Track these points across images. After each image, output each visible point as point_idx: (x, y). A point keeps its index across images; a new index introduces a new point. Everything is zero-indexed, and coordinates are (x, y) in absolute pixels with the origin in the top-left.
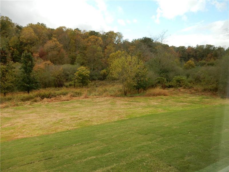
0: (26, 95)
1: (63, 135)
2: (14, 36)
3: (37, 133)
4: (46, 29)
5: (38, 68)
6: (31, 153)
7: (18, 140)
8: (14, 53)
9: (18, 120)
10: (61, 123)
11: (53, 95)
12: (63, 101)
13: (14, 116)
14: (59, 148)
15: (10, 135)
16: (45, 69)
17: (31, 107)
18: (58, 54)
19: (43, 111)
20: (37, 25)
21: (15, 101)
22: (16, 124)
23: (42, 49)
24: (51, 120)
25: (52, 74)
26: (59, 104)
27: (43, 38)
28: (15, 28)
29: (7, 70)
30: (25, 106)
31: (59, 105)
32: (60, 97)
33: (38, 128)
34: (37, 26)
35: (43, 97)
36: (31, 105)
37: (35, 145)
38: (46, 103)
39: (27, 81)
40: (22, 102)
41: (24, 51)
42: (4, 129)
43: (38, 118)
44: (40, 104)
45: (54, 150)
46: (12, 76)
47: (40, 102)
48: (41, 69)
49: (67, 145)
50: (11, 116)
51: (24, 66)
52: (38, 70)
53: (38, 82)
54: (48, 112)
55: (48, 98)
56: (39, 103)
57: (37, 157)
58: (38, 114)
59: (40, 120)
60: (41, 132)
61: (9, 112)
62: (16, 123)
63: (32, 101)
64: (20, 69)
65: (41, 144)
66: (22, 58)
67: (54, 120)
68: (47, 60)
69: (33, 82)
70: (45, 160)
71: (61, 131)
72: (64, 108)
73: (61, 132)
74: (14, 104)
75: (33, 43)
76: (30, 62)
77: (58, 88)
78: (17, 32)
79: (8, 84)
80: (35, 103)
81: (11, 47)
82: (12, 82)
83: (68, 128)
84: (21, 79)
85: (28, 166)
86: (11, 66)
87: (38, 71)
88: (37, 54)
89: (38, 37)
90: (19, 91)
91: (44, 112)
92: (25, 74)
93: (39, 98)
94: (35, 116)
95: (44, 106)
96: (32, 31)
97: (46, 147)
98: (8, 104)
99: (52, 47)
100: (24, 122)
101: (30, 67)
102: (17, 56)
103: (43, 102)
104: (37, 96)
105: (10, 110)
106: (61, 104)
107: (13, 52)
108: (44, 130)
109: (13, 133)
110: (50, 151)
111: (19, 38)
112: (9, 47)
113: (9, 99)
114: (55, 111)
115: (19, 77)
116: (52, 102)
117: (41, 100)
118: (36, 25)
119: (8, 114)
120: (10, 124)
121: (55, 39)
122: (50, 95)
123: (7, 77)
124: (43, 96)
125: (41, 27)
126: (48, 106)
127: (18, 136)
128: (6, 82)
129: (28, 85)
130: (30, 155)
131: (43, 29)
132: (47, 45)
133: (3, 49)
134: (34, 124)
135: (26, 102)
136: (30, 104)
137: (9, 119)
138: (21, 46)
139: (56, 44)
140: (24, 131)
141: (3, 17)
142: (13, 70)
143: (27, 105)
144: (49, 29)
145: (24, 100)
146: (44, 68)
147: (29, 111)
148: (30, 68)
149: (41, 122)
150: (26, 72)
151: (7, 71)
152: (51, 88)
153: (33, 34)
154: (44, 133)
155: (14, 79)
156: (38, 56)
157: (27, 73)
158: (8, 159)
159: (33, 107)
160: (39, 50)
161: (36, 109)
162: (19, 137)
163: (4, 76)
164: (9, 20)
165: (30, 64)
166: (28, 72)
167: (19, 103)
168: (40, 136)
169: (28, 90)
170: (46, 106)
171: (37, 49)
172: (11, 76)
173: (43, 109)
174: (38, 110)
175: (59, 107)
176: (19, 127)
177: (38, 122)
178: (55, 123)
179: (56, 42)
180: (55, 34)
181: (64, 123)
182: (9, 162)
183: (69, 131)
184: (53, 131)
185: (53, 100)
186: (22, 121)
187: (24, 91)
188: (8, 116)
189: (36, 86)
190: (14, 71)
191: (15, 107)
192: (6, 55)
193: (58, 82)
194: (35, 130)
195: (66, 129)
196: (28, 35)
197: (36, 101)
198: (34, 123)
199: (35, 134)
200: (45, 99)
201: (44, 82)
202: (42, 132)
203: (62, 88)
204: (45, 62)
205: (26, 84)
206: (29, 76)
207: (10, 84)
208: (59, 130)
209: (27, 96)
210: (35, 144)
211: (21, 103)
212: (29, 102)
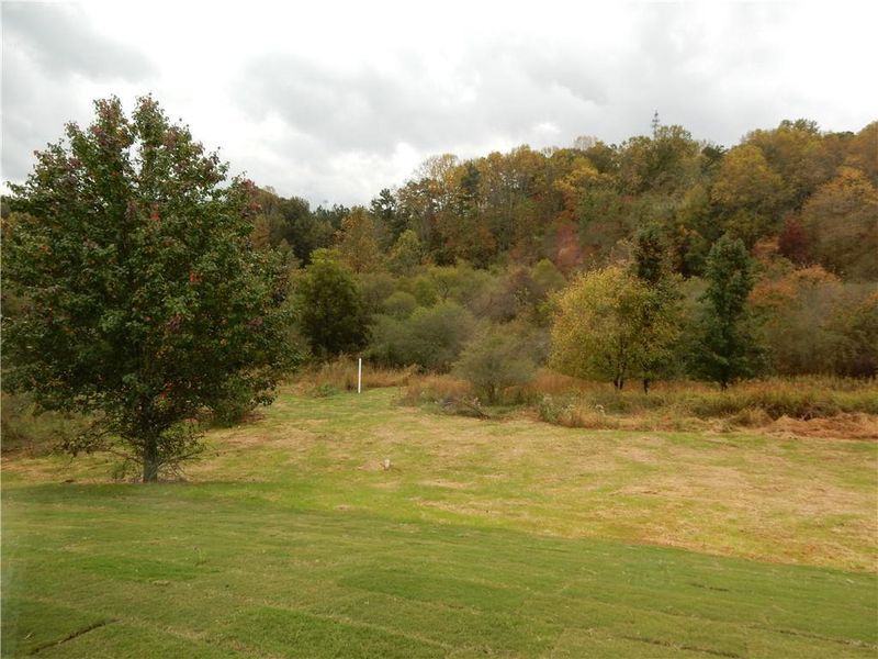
0: (712, 394)
1: (827, 586)
2: (693, 186)
3: (726, 544)
4: (818, 138)
5: (771, 298)
6: (669, 607)
7: (655, 549)
8: (689, 244)
9: (671, 480)
10: (835, 530)
11: (819, 409)
12: (864, 437)
13: (663, 462)
14: (780, 629)
15: (638, 525)
16: (799, 299)
17: (725, 440)
18: (863, 236)
19: (771, 465)
20: (779, 130)
21: (672, 413)
22: (664, 492)
23: (793, 221)
24: (794, 511)
25: (829, 322)
26: (846, 448)
27: (801, 178)
28: (701, 158)
29: (658, 302)
30: (704, 434)
31: (846, 454)
32: (855, 419)
33: (735, 528)
34: (782, 134)
35: (776, 410)
36: (727, 437)
37: (695, 585)
38: (787, 435)
39: (721, 346)
40: (697, 420)
41: (722, 233)
42: (623, 500)
43: (744, 490)
44: (760, 438)
45: (755, 627)
46: (672, 323)
47: (762, 429)
48: (781, 299)
49: (819, 631)
50: (654, 463)
51: (716, 288)
52: (770, 303)
53: (763, 351)
54: (788, 475)
55: (798, 416)
56: (755, 433)
57: (683, 631)
58: (748, 473)
59: (749, 497)
60: (740, 546)
61: (651, 448)
62: (664, 488)
63: (731, 422)
64: (701, 300)
65: (719, 587)
66: (711, 262)
67: (809, 511)
68: (810, 261)
69: (742, 348)
70: (707, 651)
71: (826, 565)
72: (865, 469)
73: (824, 570)
74: (668, 423)
75: (759, 202)
76: (738, 273)
77: (848, 381)
78: (704, 169)
79: (657, 352)
80: (741, 429)
81: (682, 227)
82: (670, 346)
83: (862, 559)
84: (703, 335)
85: (643, 649)
86: (672, 291)
87: (770, 306)
88: (773, 241)
89: (779, 176)
90: (693, 379)
91: (771, 469)
92: (717, 319)
93: (758, 414)
94: (735, 478)
95: (774, 447)
96: (759, 157)
97: (730, 606)
98: (650, 420)
99: (835, 210)
100: (690, 493)
101: (737, 292)
102: (698, 253)
103: (774, 431)
104: (752, 404)
105: (654, 439)
106: (855, 449)
107: (688, 241)
108: (757, 540)
109: (649, 520)
110: (737, 626)
111: (709, 190)
112: (677, 225)
113: (655, 403)
114: (820, 474)
115: (694, 329)
116: (812, 436)
117: (765, 423)
118: (776, 133)
119: (644, 452)
120: (643, 489)
121: (856, 174)
122: (806, 405)
123: (657, 328)
124: (776, 407)
125: (797, 137)
126: (795, 449)
127: (659, 534)
128: (650, 345)
129: (724, 361)
130: (662, 611)
131: (804, 142)
132: (818, 202)
133: (651, 236)
134: (724, 509)
135: (711, 422)
136: (724, 431)
137: (645, 470)
138: (714, 219)
139: (858, 194)
140: (682, 522)
141: (666, 128)
142: (678, 304)
143: (711, 432)
144: (830, 137)
145: (705, 412)
146: (795, 297)
147: (715, 456)
148: (734, 296)
149: (751, 507)
150: (720, 310)
151: (657, 307)
152: (817, 379)
153: (760, 167)
154: (752, 552)
155: (679, 334)
156: (777, 248)
157: (721, 315)
158: (597, 598)
159: (734, 443)
160: (779, 227)
161: (743, 454)
162: (661, 540)
163: (648, 325)
164: (681, 136)
165: (735, 280)
166: (727, 309)
167: (685, 421)
168: (731, 559)
169: (723, 376)
170: (785, 447)
171: (774, 221)
172: (668, 325)
173: (770, 459)
174: (749, 456)
175: (842, 460)
176: (670, 505)
177: (740, 505)
178: (807, 526)
179: (860, 187)
180: (854, 152)
181: (848, 533)
182: (593, 610)
183: (866, 575)
184: (791, 555)
185: (819, 427)
186: (685, 485)
187: (707, 380)
188: (646, 461)
189: (753, 366)
190: (679, 309)
191: (670, 434)
192: (657, 255)
193: (855, 353)
194: (721, 530)
195: (852, 565)
196: (743, 176)
197: (745, 422)
198: (725, 505)
199: (717, 545)
200: (785, 419)
201: (791, 353)
202: (744, 546)
203: (870, 380)
204: (799, 274)
205: (716, 357)
206: (731, 325)
207: (662, 353)
208: (818, 560)
209: (718, 398)
210: (698, 580)
211: (693, 423)
212: (721, 421)
